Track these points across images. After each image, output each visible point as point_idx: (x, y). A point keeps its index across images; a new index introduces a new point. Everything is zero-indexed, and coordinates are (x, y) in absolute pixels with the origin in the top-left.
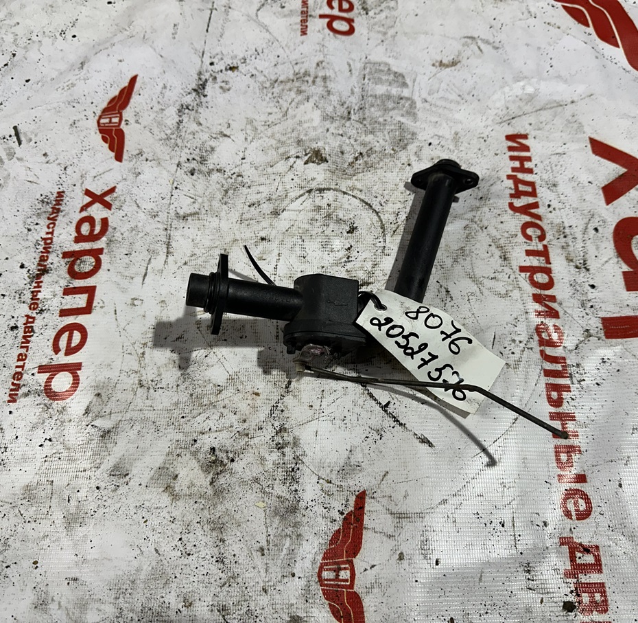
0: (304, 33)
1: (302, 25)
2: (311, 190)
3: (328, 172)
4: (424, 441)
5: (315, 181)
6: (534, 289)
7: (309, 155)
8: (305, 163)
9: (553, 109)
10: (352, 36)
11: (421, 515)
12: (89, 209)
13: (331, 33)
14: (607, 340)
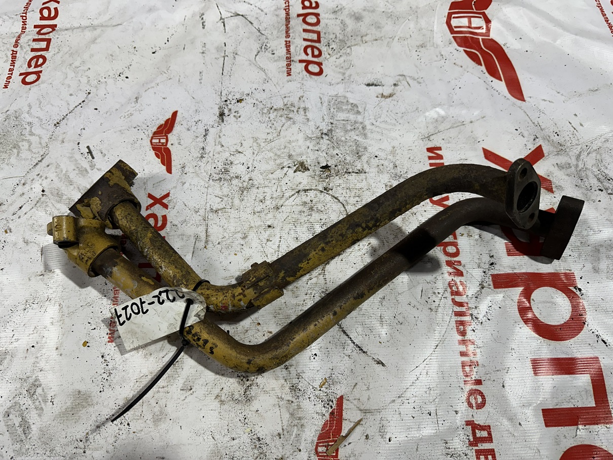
0: (289, 74)
1: (287, 68)
2: (299, 191)
3: (310, 178)
4: (380, 363)
5: (302, 184)
6: (447, 257)
7: (297, 166)
8: (295, 172)
9: (458, 128)
10: (321, 76)
11: (379, 411)
12: (152, 208)
13: (308, 75)
14: (495, 290)
